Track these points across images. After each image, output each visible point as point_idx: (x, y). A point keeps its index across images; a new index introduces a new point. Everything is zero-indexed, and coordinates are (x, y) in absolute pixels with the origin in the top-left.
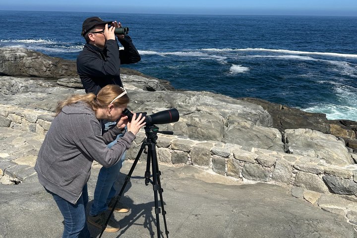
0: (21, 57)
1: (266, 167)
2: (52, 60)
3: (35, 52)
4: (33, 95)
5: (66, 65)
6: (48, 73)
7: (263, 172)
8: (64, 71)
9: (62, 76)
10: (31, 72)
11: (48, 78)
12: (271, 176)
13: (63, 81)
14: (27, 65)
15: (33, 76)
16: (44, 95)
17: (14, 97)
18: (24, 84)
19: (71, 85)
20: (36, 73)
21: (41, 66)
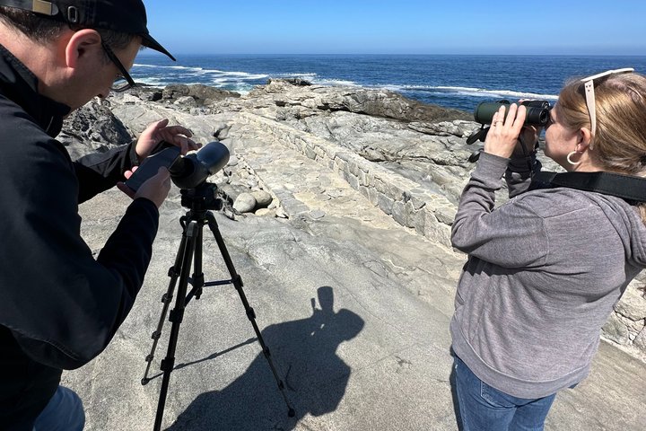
0: (382, 98)
1: (623, 315)
2: (410, 102)
3: (395, 93)
4: (381, 135)
5: (422, 108)
6: (403, 115)
7: (615, 323)
8: (419, 115)
9: (416, 119)
10: (388, 113)
11: (402, 120)
12: (633, 337)
13: (414, 124)
14: (386, 106)
15: (388, 117)
16: (391, 136)
17: (364, 134)
18: (377, 123)
19: (421, 129)
20: (392, 115)
21: (398, 107)
